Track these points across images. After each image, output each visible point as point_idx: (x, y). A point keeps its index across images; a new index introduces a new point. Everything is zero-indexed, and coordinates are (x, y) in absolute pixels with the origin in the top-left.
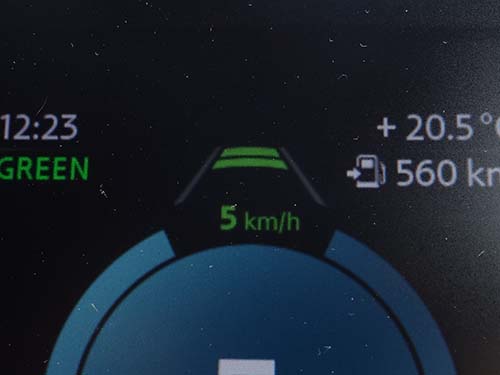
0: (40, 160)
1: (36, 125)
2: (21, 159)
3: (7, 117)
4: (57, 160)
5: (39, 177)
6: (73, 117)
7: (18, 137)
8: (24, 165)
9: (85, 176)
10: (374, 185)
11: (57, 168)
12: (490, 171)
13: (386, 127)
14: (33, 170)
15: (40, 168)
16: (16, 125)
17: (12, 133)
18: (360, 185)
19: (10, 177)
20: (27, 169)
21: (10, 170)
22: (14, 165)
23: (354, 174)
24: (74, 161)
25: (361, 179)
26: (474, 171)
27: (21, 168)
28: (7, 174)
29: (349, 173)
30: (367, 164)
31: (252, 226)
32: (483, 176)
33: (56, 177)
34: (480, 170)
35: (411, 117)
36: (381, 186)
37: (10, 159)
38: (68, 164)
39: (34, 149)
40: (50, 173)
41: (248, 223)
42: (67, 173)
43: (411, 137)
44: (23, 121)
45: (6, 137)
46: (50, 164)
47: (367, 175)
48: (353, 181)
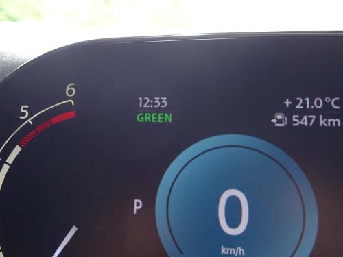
0: (153, 114)
1: (152, 101)
2: (146, 114)
3: (141, 99)
4: (160, 115)
5: (153, 121)
6: (165, 99)
7: (145, 106)
8: (147, 117)
9: (170, 121)
10: (282, 125)
11: (159, 118)
12: (329, 120)
13: (287, 103)
14: (151, 118)
15: (153, 118)
16: (144, 102)
17: (143, 104)
18: (277, 125)
19: (143, 121)
20: (149, 118)
21: (142, 118)
22: (144, 116)
23: (274, 121)
24: (166, 115)
25: (277, 123)
26: (323, 119)
27: (146, 117)
28: (141, 119)
29: (272, 121)
30: (279, 117)
32: (326, 122)
33: (160, 121)
34: (325, 120)
35: (298, 99)
36: (285, 126)
37: (142, 114)
38: (164, 116)
39: (151, 110)
40: (157, 119)
42: (163, 119)
43: (298, 107)
44: (147, 100)
45: (141, 106)
46: (157, 116)
47: (279, 121)
48: (274, 124)
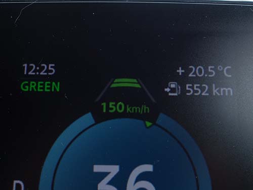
0: (39, 83)
1: (38, 68)
2: (32, 83)
3: (26, 65)
4: (46, 83)
5: (39, 90)
7: (30, 73)
9: (58, 90)
10: (176, 94)
11: (46, 86)
12: (222, 89)
13: (180, 71)
14: (37, 87)
15: (39, 86)
16: (29, 69)
17: (28, 71)
18: (170, 94)
19: (27, 90)
20: (34, 86)
21: (27, 87)
22: (29, 85)
23: (168, 90)
24: (54, 83)
25: (170, 92)
26: (215, 89)
27: (31, 86)
28: (26, 88)
29: (166, 90)
30: (173, 86)
31: (130, 111)
32: (219, 91)
33: (46, 90)
34: (218, 89)
35: (190, 67)
36: (178, 95)
37: (27, 82)
38: (51, 85)
39: (37, 78)
40: (43, 88)
41: (128, 109)
42: (50, 88)
43: (190, 75)
44: (32, 67)
45: (25, 73)
46: (44, 85)
47: (173, 90)
48: (167, 93)
